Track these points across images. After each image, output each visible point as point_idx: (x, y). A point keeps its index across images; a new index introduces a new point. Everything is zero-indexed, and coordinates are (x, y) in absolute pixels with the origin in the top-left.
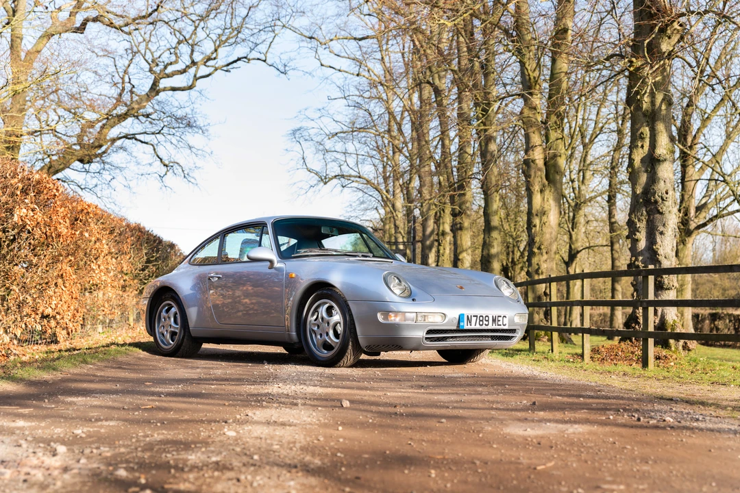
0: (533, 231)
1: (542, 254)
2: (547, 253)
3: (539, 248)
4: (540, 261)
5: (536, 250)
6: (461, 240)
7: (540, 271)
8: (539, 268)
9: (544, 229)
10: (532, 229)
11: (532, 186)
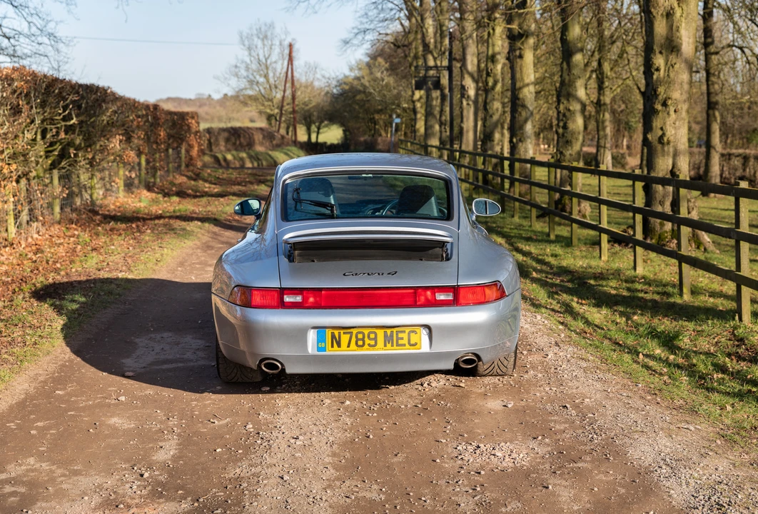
0: (655, 77)
1: (668, 114)
2: (675, 111)
3: (665, 104)
4: (665, 123)
5: (659, 107)
6: (521, 72)
7: (665, 139)
8: (664, 134)
9: (672, 75)
10: (653, 74)
11: (655, 8)
